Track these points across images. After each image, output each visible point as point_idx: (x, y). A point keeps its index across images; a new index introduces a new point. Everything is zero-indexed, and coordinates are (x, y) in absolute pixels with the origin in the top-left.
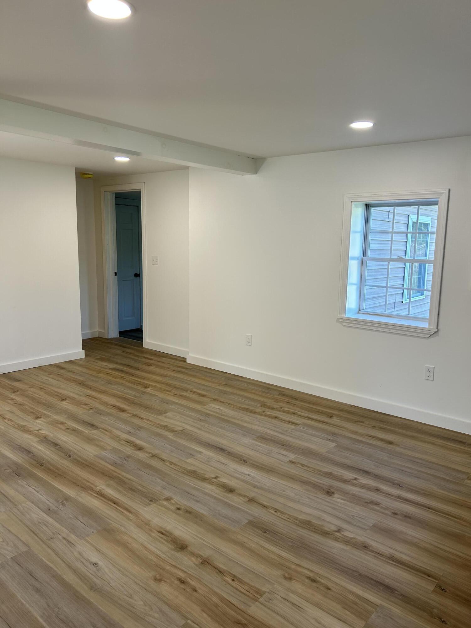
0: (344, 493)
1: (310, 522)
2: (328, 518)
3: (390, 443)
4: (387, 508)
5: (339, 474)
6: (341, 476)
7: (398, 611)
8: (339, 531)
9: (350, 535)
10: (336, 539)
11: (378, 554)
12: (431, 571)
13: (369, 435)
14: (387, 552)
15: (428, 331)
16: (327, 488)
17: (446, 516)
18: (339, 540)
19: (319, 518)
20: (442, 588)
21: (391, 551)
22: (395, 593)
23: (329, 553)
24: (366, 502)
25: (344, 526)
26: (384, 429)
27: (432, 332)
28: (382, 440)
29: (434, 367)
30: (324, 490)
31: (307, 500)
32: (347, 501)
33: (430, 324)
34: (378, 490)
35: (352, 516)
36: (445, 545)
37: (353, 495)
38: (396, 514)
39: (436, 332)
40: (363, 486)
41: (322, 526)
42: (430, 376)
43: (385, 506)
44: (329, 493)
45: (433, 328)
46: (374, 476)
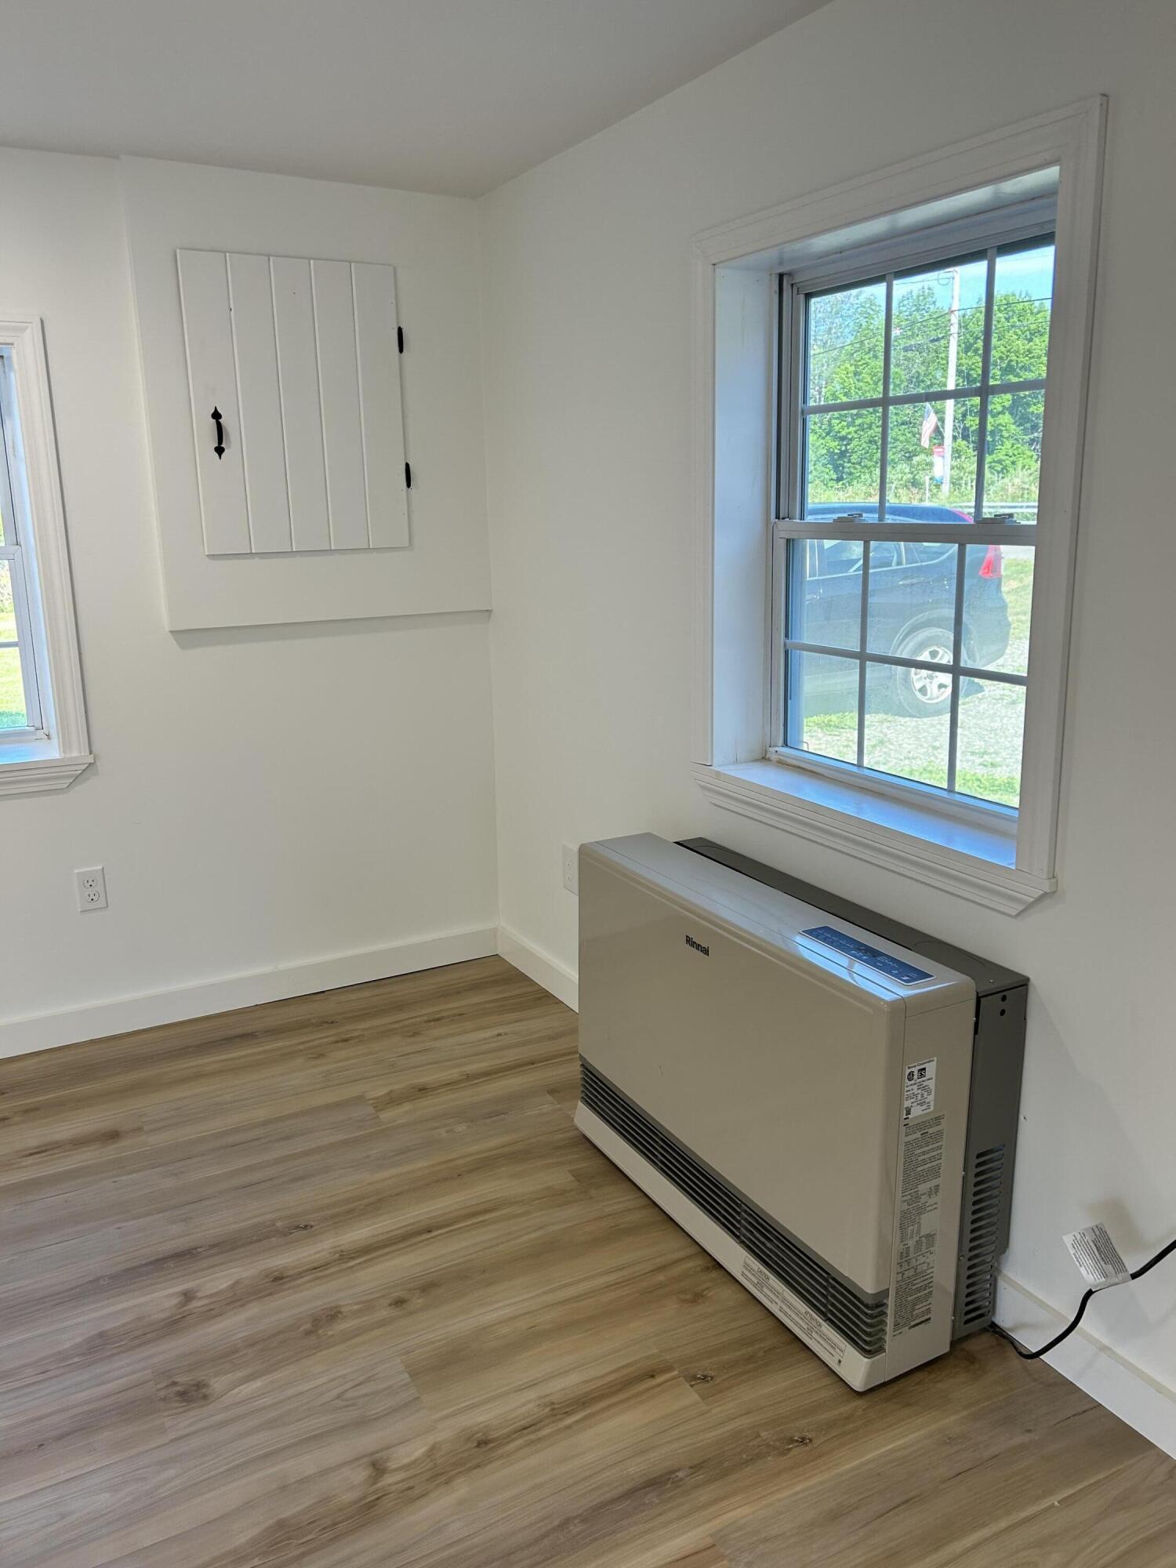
0: (228, 1356)
1: (281, 1524)
2: (306, 1463)
3: (113, 1136)
4: (368, 1306)
5: (128, 1318)
6: (140, 1318)
7: (745, 1510)
8: (378, 1468)
9: (417, 1450)
10: (410, 1496)
11: (525, 1429)
12: (636, 1362)
13: (25, 1150)
14: (530, 1406)
15: (63, 769)
16: (162, 1385)
17: (475, 1220)
18: (417, 1491)
19: (283, 1488)
20: (700, 1378)
21: (532, 1394)
22: (681, 1480)
23: (452, 1551)
24: (308, 1333)
25: (368, 1441)
26: (37, 1109)
27: (78, 767)
28: (78, 1143)
29: (103, 868)
30: (164, 1399)
31: (172, 1472)
32: (265, 1373)
33: (66, 745)
34: (278, 1280)
35: (339, 1397)
36: (566, 1286)
37: (251, 1343)
38: (399, 1303)
39: (90, 764)
40: (237, 1298)
41: (325, 1500)
42: (95, 898)
43: (357, 1304)
44: (192, 1395)
45: (78, 753)
46: (213, 1251)
